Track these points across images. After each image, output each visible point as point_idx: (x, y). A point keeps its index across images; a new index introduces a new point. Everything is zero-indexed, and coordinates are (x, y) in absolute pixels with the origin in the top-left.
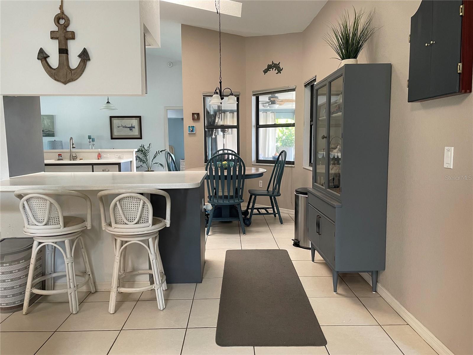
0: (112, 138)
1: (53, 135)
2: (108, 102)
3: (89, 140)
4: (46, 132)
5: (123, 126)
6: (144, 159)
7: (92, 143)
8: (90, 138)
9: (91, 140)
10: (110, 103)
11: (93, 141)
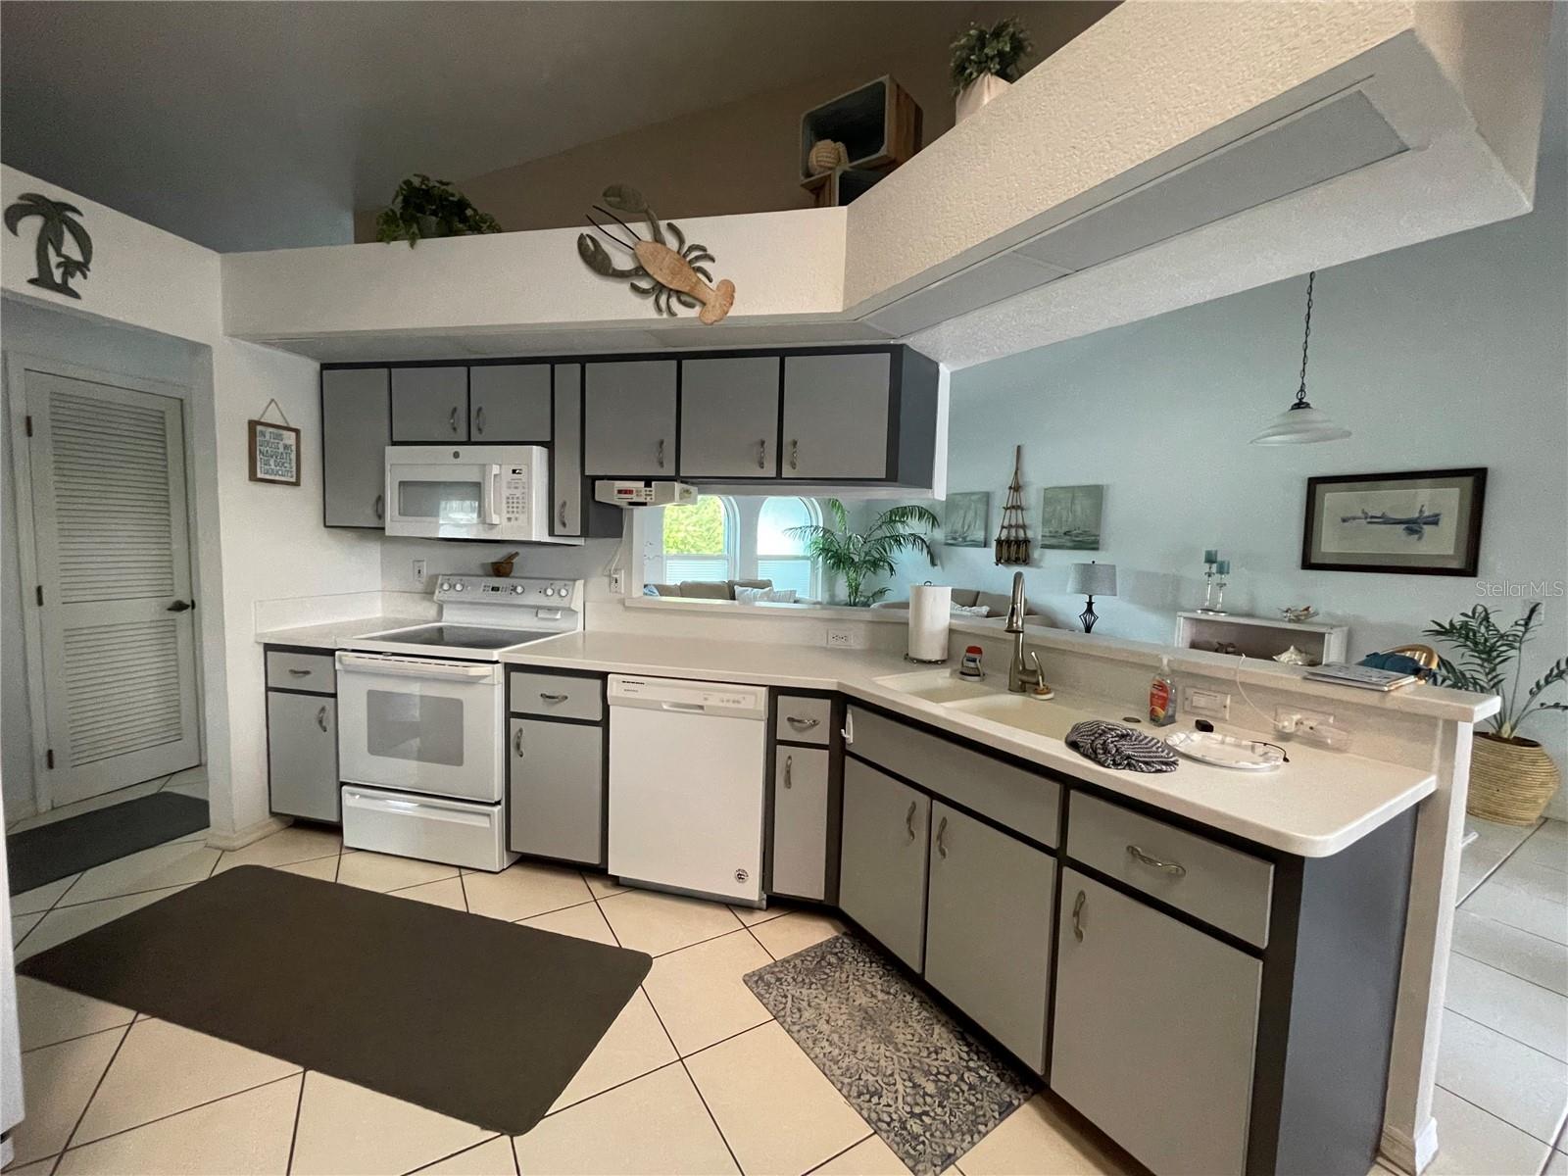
0: (1307, 564)
1: (1092, 545)
2: (1300, 405)
3: (1207, 565)
4: (1077, 537)
5: (1372, 517)
6: (1476, 675)
7: (1217, 578)
8: (1210, 559)
9: (1214, 566)
10: (1307, 405)
11: (1221, 571)
